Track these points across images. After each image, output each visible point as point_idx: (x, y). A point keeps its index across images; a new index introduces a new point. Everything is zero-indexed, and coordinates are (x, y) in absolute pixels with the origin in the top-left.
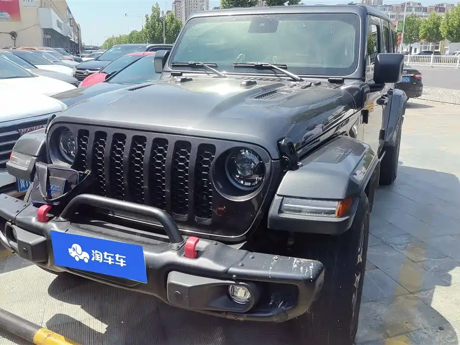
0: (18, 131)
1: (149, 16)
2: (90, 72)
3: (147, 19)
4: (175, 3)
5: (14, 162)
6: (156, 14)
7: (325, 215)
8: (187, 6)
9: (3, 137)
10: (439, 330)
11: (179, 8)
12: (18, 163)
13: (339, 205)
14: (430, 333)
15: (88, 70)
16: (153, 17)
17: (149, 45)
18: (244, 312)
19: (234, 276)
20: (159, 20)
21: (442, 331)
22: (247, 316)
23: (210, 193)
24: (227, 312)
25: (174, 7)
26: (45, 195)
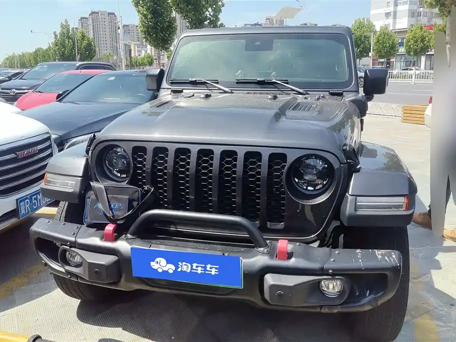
0: (16, 154)
1: (58, 33)
2: (17, 91)
3: (56, 36)
4: (81, 20)
5: (52, 184)
6: (65, 31)
7: (395, 209)
8: (94, 23)
9: (3, 161)
10: (451, 307)
11: (85, 25)
12: (57, 185)
13: (406, 200)
14: (446, 309)
15: (14, 90)
16: (62, 34)
17: (78, 64)
18: (338, 304)
19: (331, 271)
20: (69, 38)
21: (453, 307)
22: (341, 308)
23: (283, 199)
24: (321, 307)
25: (80, 23)
26: (110, 214)
